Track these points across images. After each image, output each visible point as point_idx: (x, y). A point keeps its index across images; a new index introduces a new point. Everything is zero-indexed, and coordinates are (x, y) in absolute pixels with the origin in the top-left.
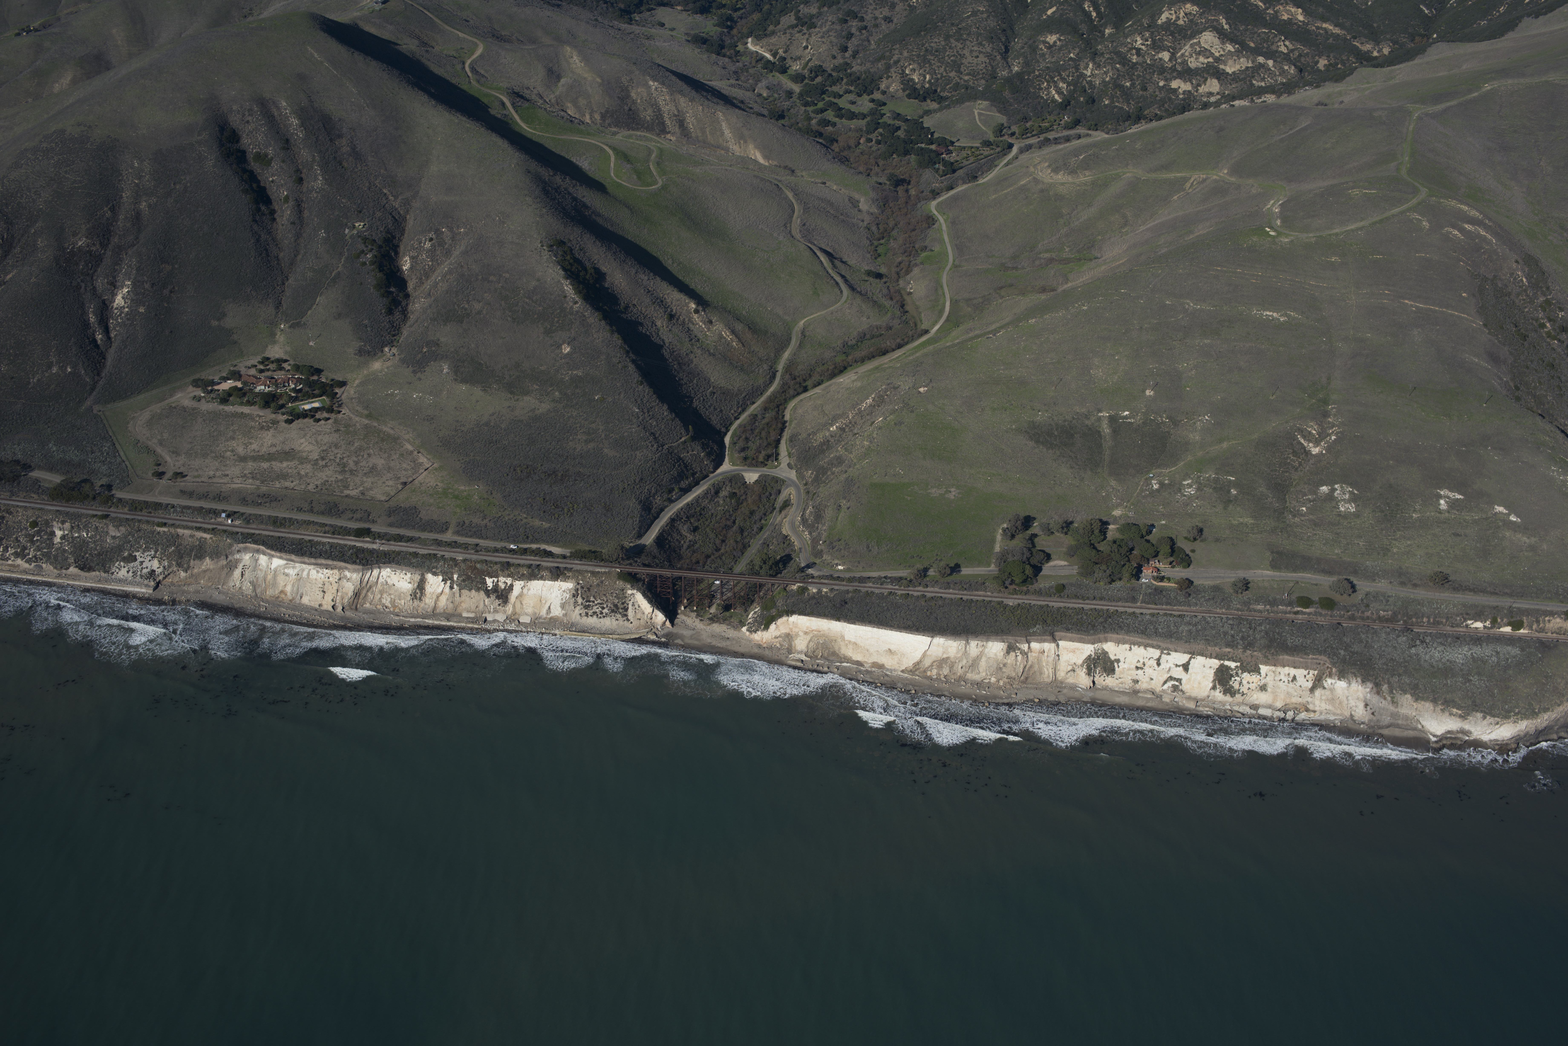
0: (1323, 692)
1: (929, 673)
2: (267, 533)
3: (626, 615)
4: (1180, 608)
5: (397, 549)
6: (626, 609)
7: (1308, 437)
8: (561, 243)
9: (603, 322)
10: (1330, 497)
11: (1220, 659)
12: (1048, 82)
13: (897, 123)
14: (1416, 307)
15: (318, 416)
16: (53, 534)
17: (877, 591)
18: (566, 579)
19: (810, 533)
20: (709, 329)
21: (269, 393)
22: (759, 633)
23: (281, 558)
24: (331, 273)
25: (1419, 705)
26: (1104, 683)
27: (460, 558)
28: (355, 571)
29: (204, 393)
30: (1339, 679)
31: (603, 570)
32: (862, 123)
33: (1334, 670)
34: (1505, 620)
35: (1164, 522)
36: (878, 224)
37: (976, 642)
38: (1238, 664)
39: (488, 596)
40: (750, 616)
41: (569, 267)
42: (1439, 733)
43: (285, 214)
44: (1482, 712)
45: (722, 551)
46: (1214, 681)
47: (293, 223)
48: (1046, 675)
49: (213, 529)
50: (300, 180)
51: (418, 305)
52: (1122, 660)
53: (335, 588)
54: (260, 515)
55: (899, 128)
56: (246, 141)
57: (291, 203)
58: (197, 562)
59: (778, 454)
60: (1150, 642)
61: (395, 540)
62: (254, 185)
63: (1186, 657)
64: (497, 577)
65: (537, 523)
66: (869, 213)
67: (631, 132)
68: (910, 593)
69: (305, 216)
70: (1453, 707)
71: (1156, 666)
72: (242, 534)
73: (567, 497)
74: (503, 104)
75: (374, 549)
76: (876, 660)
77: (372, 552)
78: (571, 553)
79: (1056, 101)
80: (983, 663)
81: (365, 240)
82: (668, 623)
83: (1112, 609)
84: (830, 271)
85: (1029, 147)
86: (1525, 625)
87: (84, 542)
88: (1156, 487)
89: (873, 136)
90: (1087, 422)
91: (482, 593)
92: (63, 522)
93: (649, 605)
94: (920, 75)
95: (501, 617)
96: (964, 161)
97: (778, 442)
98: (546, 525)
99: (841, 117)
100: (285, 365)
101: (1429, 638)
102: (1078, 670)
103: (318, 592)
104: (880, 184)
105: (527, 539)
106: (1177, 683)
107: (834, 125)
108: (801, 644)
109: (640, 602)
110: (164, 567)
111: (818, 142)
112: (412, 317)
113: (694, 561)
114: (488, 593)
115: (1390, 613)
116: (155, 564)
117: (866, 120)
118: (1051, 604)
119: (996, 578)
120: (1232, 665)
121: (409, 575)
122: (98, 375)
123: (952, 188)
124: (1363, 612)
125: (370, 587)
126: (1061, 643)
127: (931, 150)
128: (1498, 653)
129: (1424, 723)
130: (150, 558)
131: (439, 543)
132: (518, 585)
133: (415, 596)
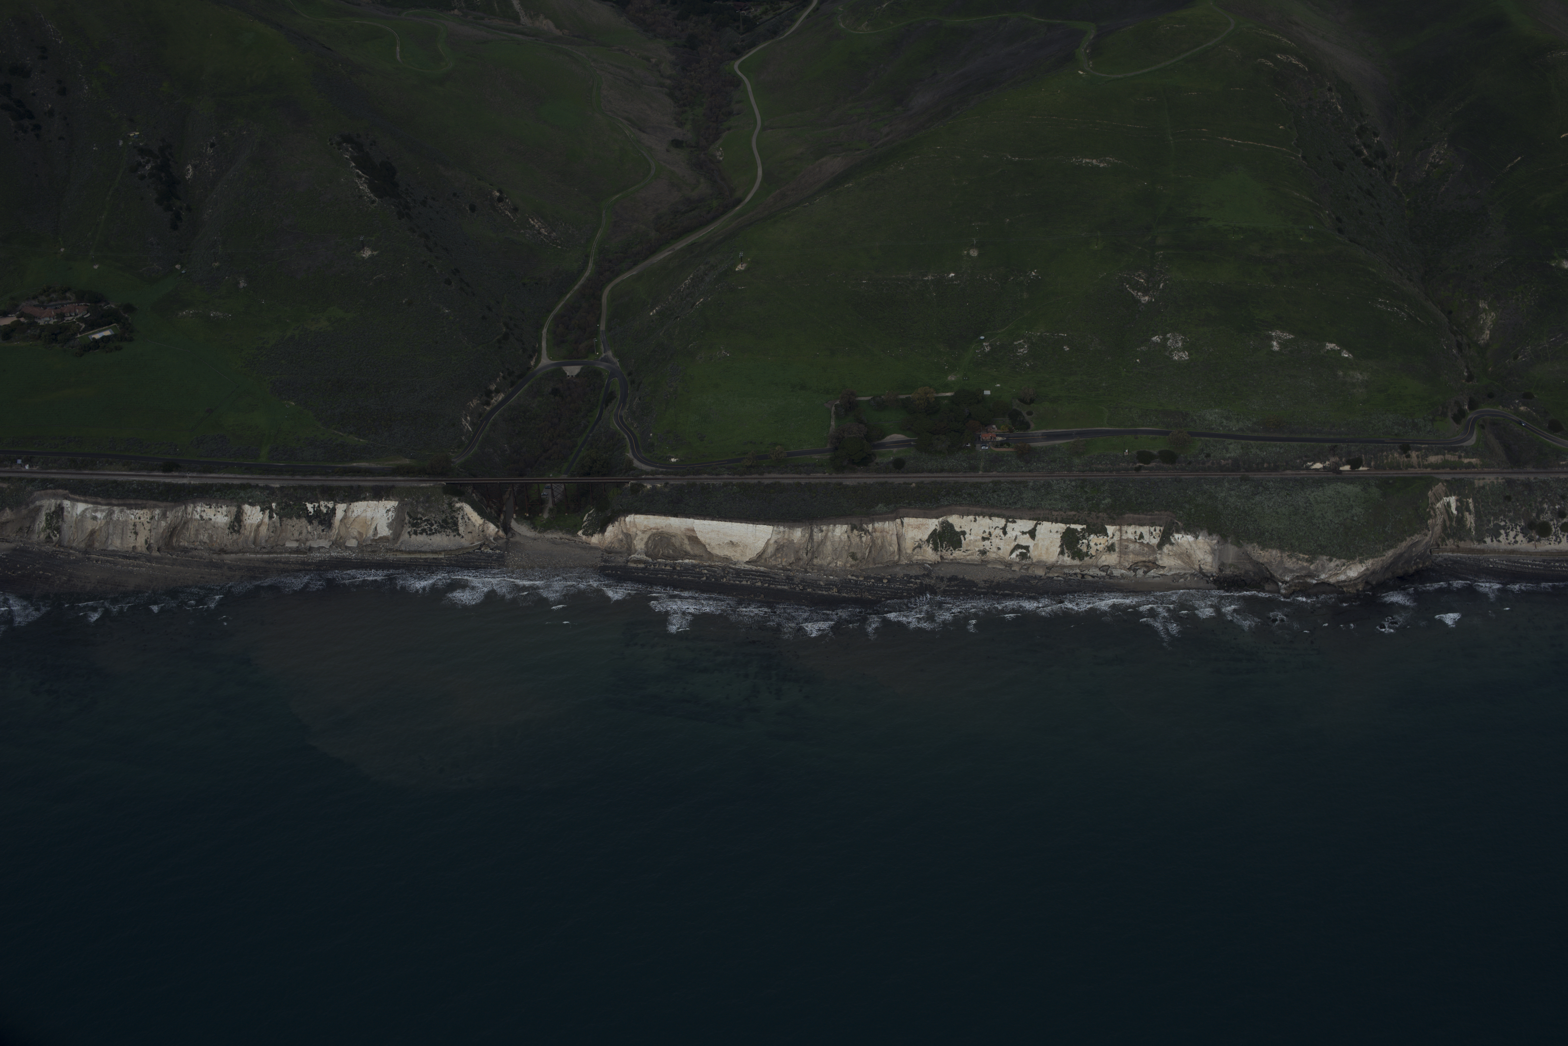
0: (1170, 547)
1: (773, 563)
2: (69, 476)
3: (457, 530)
4: (1021, 474)
5: (209, 481)
6: (456, 524)
7: (1137, 286)
8: (351, 139)
9: (403, 221)
10: (1163, 346)
11: (1066, 523)
14: (1234, 143)
15: (109, 344)
17: (713, 482)
18: (388, 497)
19: (639, 426)
20: (515, 217)
21: (55, 325)
22: (596, 536)
23: (86, 502)
24: (109, 190)
25: (1267, 553)
26: (951, 557)
27: (276, 485)
28: (167, 508)
30: (1186, 533)
31: (428, 485)
33: (1180, 525)
34: (1344, 460)
35: (998, 385)
36: (681, 89)
37: (819, 527)
38: (1085, 526)
39: (310, 523)
40: (585, 518)
42: (1287, 579)
43: (52, 129)
44: (1328, 554)
46: (1061, 546)
47: (62, 138)
48: (891, 553)
49: (11, 478)
50: (65, 91)
52: (968, 531)
53: (148, 529)
59: (598, 344)
60: (996, 511)
61: (207, 472)
63: (1032, 524)
64: (317, 501)
65: (354, 440)
67: (416, 11)
68: (748, 481)
69: (74, 129)
70: (1300, 552)
71: (1002, 535)
72: (43, 480)
75: (184, 484)
76: (718, 554)
77: (183, 487)
80: (828, 547)
81: (142, 151)
82: (501, 533)
83: (953, 480)
86: (1364, 463)
88: (987, 349)
90: (912, 287)
91: (304, 520)
93: (480, 517)
95: (325, 543)
96: (764, 16)
97: (597, 331)
98: (364, 441)
100: (70, 293)
101: (1271, 483)
102: (925, 547)
103: (131, 535)
104: (679, 46)
105: (344, 458)
106: (1024, 551)
108: (640, 544)
109: (471, 516)
112: (201, 230)
114: (310, 519)
115: (1231, 461)
118: (891, 481)
119: (831, 460)
120: (1079, 527)
121: (224, 508)
123: (754, 46)
124: (1204, 463)
125: (186, 525)
126: (904, 520)
127: (730, 8)
128: (1339, 493)
129: (1272, 571)
131: (252, 471)
132: (341, 508)
133: (233, 529)
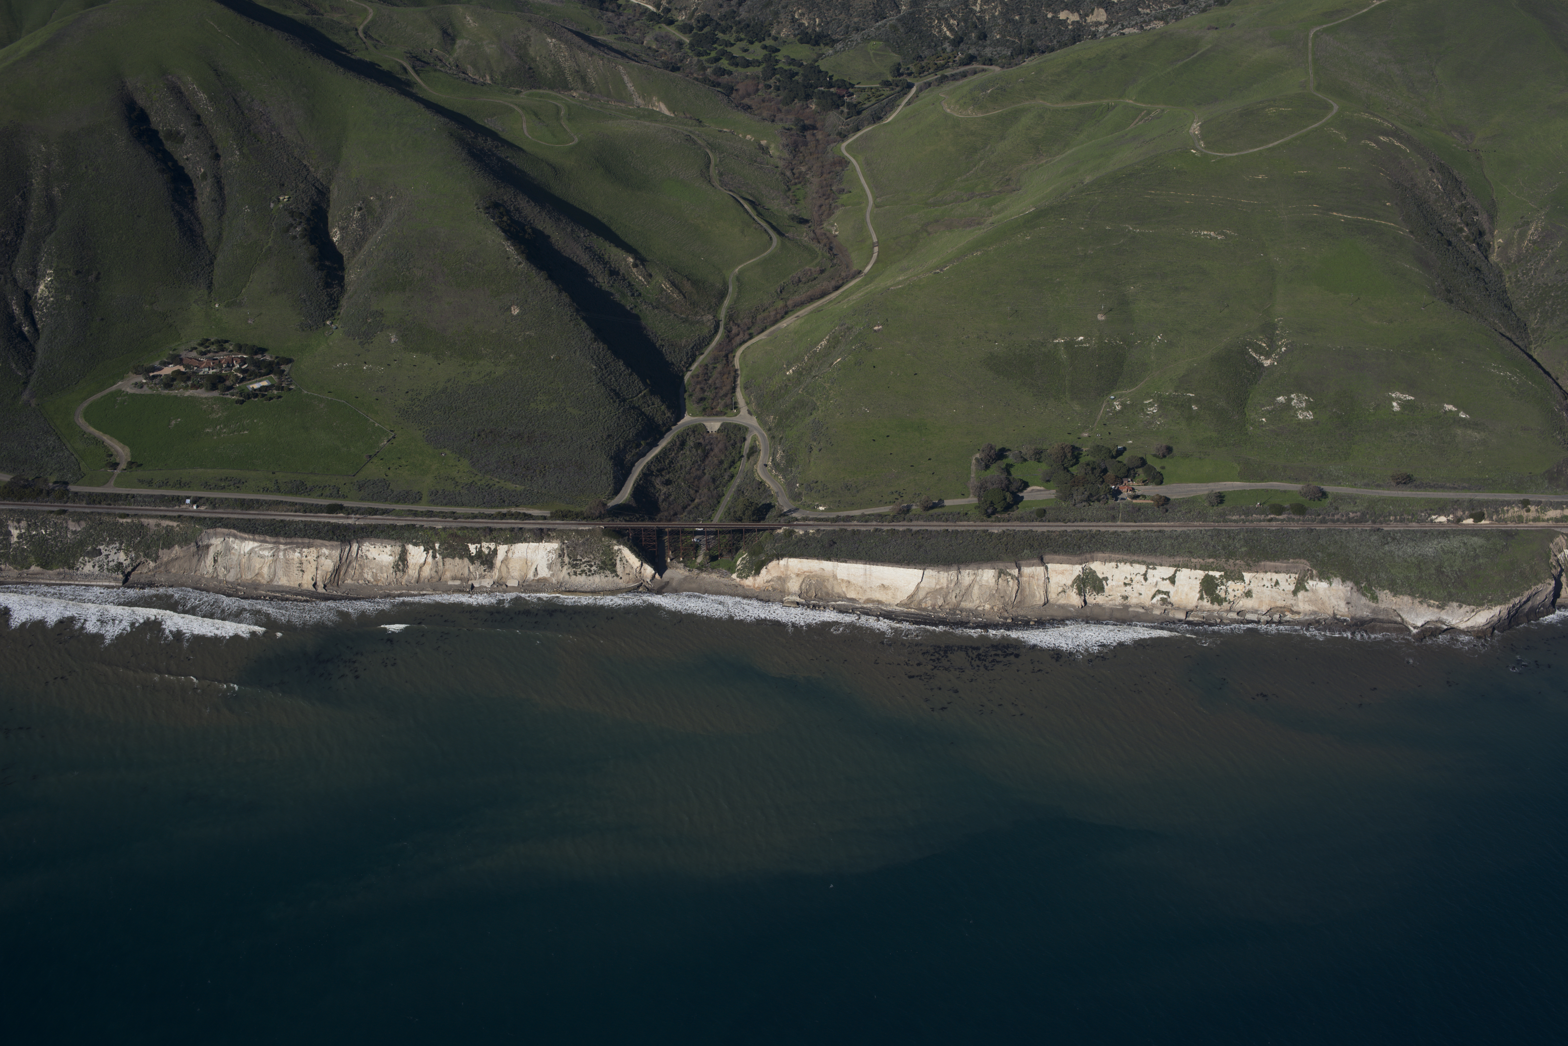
0: (1306, 594)
1: (923, 605)
2: (236, 516)
3: (615, 571)
4: (1159, 523)
5: (374, 522)
6: (615, 565)
7: (1259, 350)
8: (496, 205)
9: (549, 282)
10: (1288, 405)
11: (1204, 570)
12: (939, 19)
13: (795, 69)
14: (1344, 218)
15: (269, 394)
16: (9, 534)
17: (863, 529)
18: (549, 539)
19: (784, 477)
20: (649, 283)
21: (214, 375)
22: (751, 579)
23: (254, 540)
24: (261, 250)
25: (1398, 600)
26: (1094, 602)
27: (439, 526)
28: (332, 548)
29: (145, 379)
30: (1320, 580)
31: (587, 528)
32: (758, 70)
33: (1314, 572)
34: (1467, 513)
35: (1131, 442)
36: (792, 170)
37: (967, 571)
38: (1223, 573)
39: (473, 563)
40: (738, 562)
41: (507, 228)
42: (1419, 624)
43: (204, 192)
44: (1457, 601)
45: (697, 501)
46: (1200, 591)
47: (214, 200)
48: (1037, 599)
49: (179, 516)
50: (217, 157)
51: (352, 276)
52: (1110, 577)
53: (314, 566)
54: (226, 499)
55: (797, 74)
56: (154, 119)
57: (210, 180)
58: (165, 551)
59: (736, 403)
60: (1136, 558)
61: (370, 514)
62: (170, 164)
63: (1172, 570)
64: (480, 542)
65: (510, 486)
66: (780, 158)
67: (534, 91)
68: (897, 528)
69: (226, 192)
70: (1430, 599)
71: (1143, 581)
72: (210, 519)
73: (537, 458)
74: (405, 69)
75: (350, 524)
76: (870, 597)
77: (347, 527)
78: (551, 513)
79: (948, 38)
80: (976, 591)
81: (292, 213)
82: (657, 576)
83: (1094, 529)
84: (756, 218)
85: (929, 84)
86: (1486, 516)
87: (44, 540)
88: (1118, 408)
89: (772, 82)
90: (1043, 349)
91: (466, 560)
92: (19, 521)
93: (637, 560)
94: (810, 19)
95: (487, 583)
96: (866, 102)
97: (734, 389)
98: (520, 488)
99: (737, 65)
100: (226, 345)
101: (1399, 534)
102: (1068, 591)
103: (297, 572)
104: (788, 129)
105: (502, 503)
106: (1165, 596)
107: (730, 73)
108: (794, 586)
109: (629, 558)
110: (132, 559)
111: (718, 91)
112: (350, 289)
113: (672, 513)
114: (472, 559)
115: (1359, 514)
116: (122, 557)
117: (761, 67)
118: (1034, 529)
119: (977, 507)
120: (1217, 574)
121: (389, 548)
122: (30, 368)
123: (858, 130)
124: (1333, 515)
125: (350, 562)
126: (1049, 566)
127: (832, 94)
128: (1465, 544)
129: (1404, 616)
130: (115, 551)
131: (415, 514)
132: (502, 549)
133: (398, 568)
